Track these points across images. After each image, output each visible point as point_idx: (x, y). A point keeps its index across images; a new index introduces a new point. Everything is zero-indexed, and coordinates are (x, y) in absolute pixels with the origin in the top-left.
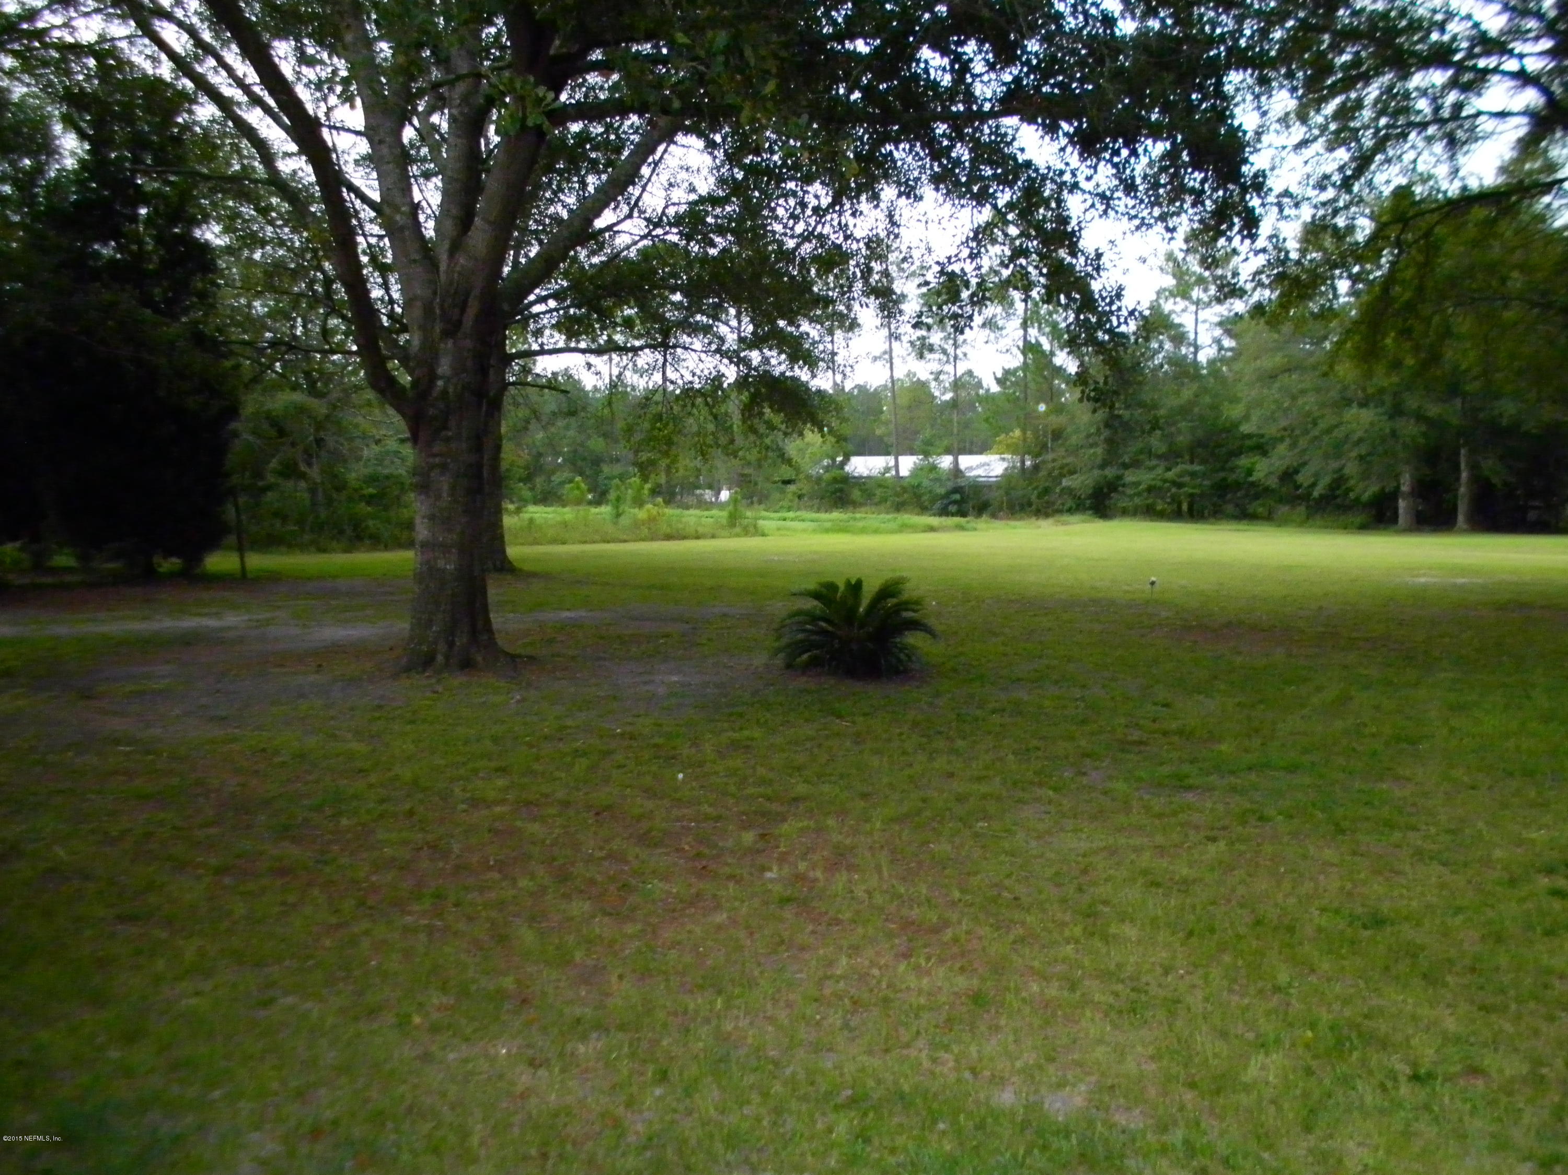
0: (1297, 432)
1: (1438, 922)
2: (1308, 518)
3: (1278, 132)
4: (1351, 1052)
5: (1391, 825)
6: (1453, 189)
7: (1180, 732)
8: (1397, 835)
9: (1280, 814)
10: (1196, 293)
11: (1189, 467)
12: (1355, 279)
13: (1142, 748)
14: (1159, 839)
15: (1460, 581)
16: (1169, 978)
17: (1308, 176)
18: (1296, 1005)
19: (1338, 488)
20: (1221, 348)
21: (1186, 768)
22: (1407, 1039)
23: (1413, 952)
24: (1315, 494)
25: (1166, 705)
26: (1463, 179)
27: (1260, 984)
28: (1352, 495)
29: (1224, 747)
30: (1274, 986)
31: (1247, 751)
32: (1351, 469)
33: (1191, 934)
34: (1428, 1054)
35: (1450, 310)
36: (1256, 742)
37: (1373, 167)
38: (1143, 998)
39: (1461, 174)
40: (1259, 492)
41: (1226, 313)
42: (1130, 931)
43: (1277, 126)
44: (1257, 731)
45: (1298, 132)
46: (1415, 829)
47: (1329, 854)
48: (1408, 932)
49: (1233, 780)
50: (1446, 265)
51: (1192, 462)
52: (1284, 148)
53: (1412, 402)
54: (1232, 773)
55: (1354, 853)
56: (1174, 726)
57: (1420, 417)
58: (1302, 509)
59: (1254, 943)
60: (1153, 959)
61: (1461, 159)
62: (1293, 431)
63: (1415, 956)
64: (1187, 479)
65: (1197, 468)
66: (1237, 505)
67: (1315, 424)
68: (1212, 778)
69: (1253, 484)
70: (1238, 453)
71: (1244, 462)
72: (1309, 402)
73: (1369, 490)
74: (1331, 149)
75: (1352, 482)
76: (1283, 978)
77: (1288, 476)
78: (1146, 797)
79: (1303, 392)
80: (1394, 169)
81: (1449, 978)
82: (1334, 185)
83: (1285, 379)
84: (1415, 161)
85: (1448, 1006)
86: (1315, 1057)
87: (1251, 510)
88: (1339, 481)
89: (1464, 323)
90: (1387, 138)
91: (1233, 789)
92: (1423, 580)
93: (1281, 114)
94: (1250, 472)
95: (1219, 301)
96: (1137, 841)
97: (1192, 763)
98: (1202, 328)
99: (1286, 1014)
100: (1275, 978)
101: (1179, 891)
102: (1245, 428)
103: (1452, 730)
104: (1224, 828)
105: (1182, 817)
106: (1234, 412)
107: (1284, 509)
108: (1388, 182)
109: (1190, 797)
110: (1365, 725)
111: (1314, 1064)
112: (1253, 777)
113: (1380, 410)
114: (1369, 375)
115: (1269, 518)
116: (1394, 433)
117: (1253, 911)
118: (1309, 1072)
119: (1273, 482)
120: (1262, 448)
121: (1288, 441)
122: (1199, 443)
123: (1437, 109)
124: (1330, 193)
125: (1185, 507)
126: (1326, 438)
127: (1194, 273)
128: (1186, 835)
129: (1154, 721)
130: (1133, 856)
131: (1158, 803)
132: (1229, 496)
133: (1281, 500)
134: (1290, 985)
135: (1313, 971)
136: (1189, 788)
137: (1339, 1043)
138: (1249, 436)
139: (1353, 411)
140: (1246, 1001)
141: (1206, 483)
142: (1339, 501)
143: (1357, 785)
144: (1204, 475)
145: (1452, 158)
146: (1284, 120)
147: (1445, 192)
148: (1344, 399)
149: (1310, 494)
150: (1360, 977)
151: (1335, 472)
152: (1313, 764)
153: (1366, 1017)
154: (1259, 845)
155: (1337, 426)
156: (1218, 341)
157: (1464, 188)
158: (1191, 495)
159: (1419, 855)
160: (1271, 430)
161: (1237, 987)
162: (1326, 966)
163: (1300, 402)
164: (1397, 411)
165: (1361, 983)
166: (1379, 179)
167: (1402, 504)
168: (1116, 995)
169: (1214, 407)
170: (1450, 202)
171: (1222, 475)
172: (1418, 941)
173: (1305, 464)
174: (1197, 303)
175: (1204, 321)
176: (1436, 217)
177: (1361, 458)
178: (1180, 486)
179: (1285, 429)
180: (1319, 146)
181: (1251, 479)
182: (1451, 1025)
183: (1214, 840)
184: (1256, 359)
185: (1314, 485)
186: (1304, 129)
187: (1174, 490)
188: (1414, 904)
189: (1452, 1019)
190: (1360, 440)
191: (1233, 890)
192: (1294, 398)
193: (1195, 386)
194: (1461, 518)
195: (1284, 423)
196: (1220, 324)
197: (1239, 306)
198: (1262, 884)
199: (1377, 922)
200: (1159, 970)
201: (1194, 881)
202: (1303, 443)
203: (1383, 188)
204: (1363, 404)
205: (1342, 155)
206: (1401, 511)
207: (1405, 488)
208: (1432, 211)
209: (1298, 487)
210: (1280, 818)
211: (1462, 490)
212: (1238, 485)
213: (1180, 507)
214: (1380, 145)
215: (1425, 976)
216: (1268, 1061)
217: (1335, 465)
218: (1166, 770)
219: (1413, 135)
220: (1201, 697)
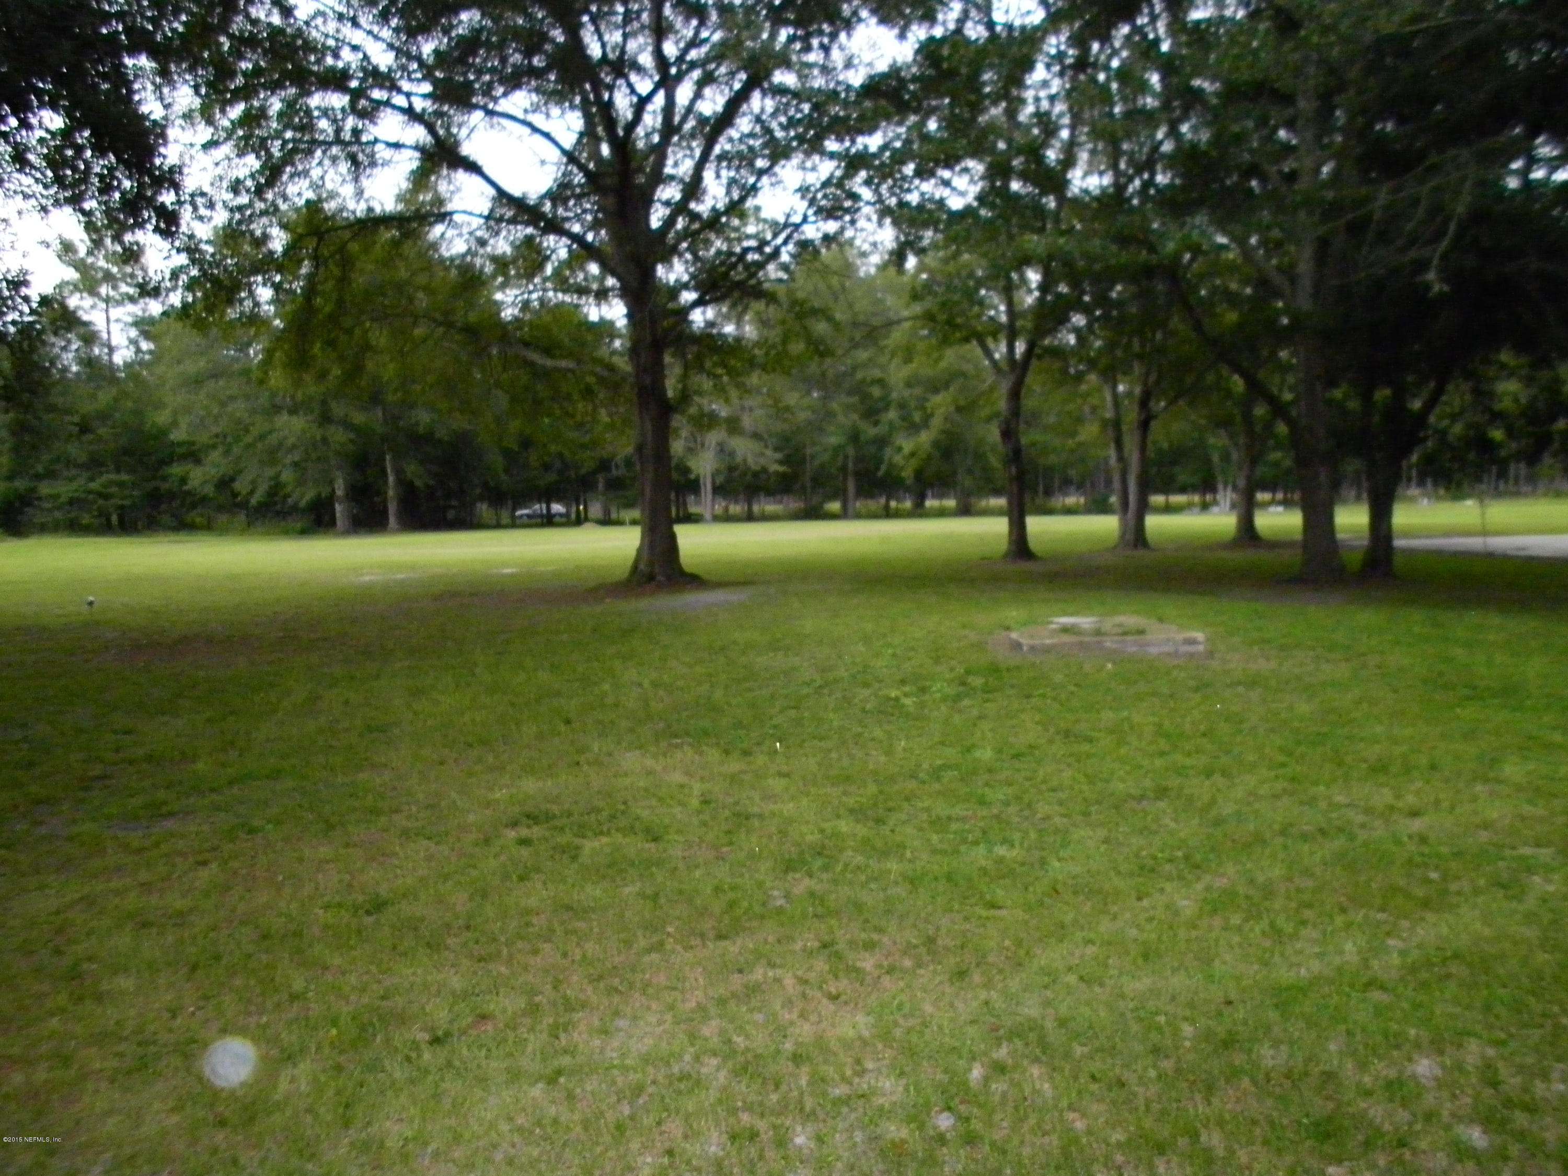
0: (229, 439)
1: (432, 891)
2: (249, 525)
3: (183, 128)
4: (375, 1035)
5: (375, 812)
6: (360, 209)
7: (149, 758)
8: (383, 819)
9: (269, 822)
10: (104, 290)
11: (113, 476)
12: (277, 287)
13: (108, 782)
14: (144, 876)
15: (400, 576)
16: (179, 1020)
17: (221, 178)
18: (316, 1009)
19: (275, 494)
20: (138, 350)
21: (161, 794)
22: (423, 1008)
23: (414, 925)
24: (254, 501)
25: (128, 732)
26: (367, 201)
27: (276, 999)
28: (290, 501)
29: (200, 766)
30: (291, 995)
31: (223, 765)
32: (287, 476)
33: (194, 968)
34: (441, 1015)
35: (368, 324)
36: (233, 754)
37: (285, 177)
38: (153, 1049)
39: (366, 195)
40: (197, 501)
41: (140, 313)
42: (126, 983)
43: (180, 121)
44: (232, 743)
45: (204, 133)
46: (397, 811)
47: (324, 851)
48: (406, 909)
49: (214, 797)
50: (360, 280)
51: (118, 471)
52: (192, 145)
53: (338, 409)
54: (213, 790)
55: (347, 845)
56: (141, 752)
57: (347, 424)
58: (242, 517)
59: (264, 957)
60: (157, 1005)
61: (365, 182)
62: (225, 437)
63: (416, 929)
64: (114, 490)
65: (124, 477)
66: (173, 515)
67: (247, 431)
68: (192, 800)
69: (189, 493)
70: (169, 460)
71: (176, 470)
72: (239, 408)
73: (308, 495)
74: (241, 154)
75: (289, 489)
76: (298, 985)
77: (225, 483)
78: (120, 834)
79: (232, 398)
80: (304, 183)
81: (449, 941)
82: (248, 191)
83: (211, 385)
84: (322, 178)
85: (453, 966)
86: (341, 1052)
87: (188, 519)
88: (276, 489)
89: (380, 337)
90: (295, 151)
91: (218, 808)
92: (367, 578)
93: (186, 110)
94: (183, 480)
95: (132, 299)
96: (115, 884)
97: (167, 787)
98: (115, 328)
99: (307, 1019)
100: (290, 987)
101: (175, 925)
102: (177, 435)
103: (415, 713)
104: (214, 849)
105: (164, 848)
106: (162, 418)
107: (223, 518)
108: (299, 194)
109: (170, 824)
110: (338, 721)
111: (342, 1059)
112: (235, 790)
113: (310, 418)
114: (298, 383)
115: (208, 527)
116: (324, 440)
117: (257, 927)
118: (339, 1068)
119: (209, 490)
120: (194, 455)
121: (220, 449)
122: (127, 452)
123: (338, 131)
124: (244, 199)
125: (114, 519)
126: (259, 445)
127: (101, 268)
128: (174, 865)
129: (117, 751)
130: (117, 901)
131: (135, 838)
132: (164, 507)
133: (220, 509)
134: (307, 990)
135: (326, 968)
136: (171, 814)
137: (363, 1029)
138: (180, 444)
139: (283, 419)
140: (265, 1019)
141: (135, 493)
142: (278, 507)
143: (340, 779)
144: (135, 485)
145: (356, 180)
146: (188, 116)
147: (354, 212)
148: (274, 406)
149: (248, 502)
150: (371, 963)
151: (271, 479)
152: (294, 767)
153: (383, 998)
154: (253, 857)
155: (270, 432)
156: (134, 342)
157: (370, 210)
158: (122, 507)
159: (405, 833)
160: (203, 438)
161: (253, 1008)
162: (337, 961)
163: (229, 409)
164: (325, 419)
165: (373, 968)
166: (291, 190)
167: (338, 508)
168: (121, 1055)
169: (138, 413)
170: (359, 221)
171: (153, 484)
172: (418, 914)
173: (241, 472)
174: (107, 300)
175: (117, 321)
176: (347, 234)
177: (296, 464)
178: (106, 497)
179: (217, 436)
180: (226, 149)
181: (185, 488)
182: (456, 982)
183: (205, 863)
184: (179, 362)
185: (252, 492)
186: (211, 130)
187: (101, 502)
188: (409, 881)
189: (455, 979)
190: (294, 447)
191: (233, 910)
192: (223, 404)
193: (114, 391)
194: (392, 520)
195: (215, 430)
196: (136, 324)
197: (155, 308)
198: (263, 897)
199: (378, 906)
200: (166, 1015)
201: (191, 911)
202: (236, 450)
203: (296, 200)
204: (293, 411)
205: (252, 162)
206: (338, 515)
207: (340, 492)
208: (345, 228)
209: (235, 495)
210: (270, 826)
211: (391, 493)
212: (171, 496)
213: (108, 520)
214: (288, 158)
215: (429, 945)
216: (296, 1072)
217: (270, 472)
218: (136, 802)
219: (319, 153)
220: (166, 719)
